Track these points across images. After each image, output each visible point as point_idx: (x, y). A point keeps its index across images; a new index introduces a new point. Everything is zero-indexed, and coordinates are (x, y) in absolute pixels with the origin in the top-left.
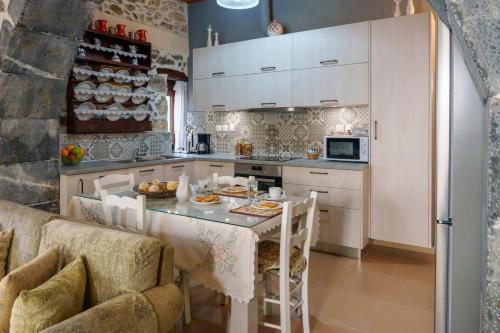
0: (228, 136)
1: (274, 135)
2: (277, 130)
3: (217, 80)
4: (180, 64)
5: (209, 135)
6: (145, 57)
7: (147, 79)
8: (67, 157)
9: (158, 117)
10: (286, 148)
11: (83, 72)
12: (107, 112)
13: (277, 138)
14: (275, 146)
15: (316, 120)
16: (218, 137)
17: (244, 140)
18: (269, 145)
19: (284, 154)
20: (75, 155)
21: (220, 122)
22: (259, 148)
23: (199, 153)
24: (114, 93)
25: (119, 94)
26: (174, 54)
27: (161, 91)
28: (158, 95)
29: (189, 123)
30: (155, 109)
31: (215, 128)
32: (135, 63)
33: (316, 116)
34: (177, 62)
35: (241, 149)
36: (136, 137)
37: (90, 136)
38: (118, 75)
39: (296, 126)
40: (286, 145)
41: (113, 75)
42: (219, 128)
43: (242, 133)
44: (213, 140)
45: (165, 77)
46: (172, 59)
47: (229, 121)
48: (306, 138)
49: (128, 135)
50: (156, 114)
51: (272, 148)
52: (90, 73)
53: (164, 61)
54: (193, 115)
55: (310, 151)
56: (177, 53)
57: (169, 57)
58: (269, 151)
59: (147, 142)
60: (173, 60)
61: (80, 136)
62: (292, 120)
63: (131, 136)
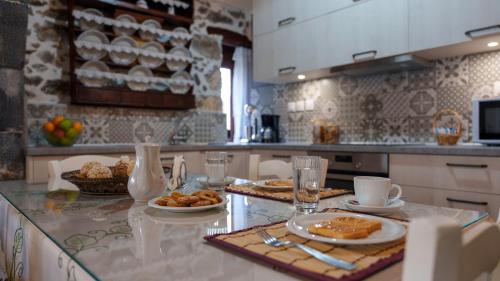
0: (303, 117)
1: (376, 110)
2: (380, 102)
3: (285, 30)
4: (241, 24)
5: (278, 117)
6: (185, 6)
7: (189, 37)
8: (52, 133)
9: (209, 93)
10: (395, 131)
11: (89, 17)
12: (128, 78)
13: (379, 115)
14: (376, 127)
15: (452, 78)
16: (291, 120)
17: (327, 121)
18: (366, 126)
19: (390, 140)
20: (64, 130)
21: (292, 98)
22: (349, 132)
23: (263, 141)
24: (137, 51)
25: (146, 53)
26: (232, 10)
27: (212, 58)
28: (208, 63)
29: (254, 102)
30: (203, 81)
31: (286, 107)
32: (172, 12)
33: (451, 71)
34: (236, 22)
35: (323, 135)
36: (174, 116)
37: (103, 110)
38: (144, 27)
39: (414, 93)
40: (395, 125)
41: (136, 26)
42: (292, 106)
43: (324, 110)
44: (284, 125)
45: (219, 39)
46: (229, 16)
47: (305, 95)
48: (433, 111)
49: (162, 113)
50: (205, 89)
51: (371, 131)
52: (100, 19)
53: (217, 17)
54: (259, 92)
55: (442, 131)
56: (237, 10)
57: (225, 13)
58: (366, 137)
59: (192, 125)
60: (231, 17)
61: (88, 109)
62: (406, 83)
63: (166, 115)
